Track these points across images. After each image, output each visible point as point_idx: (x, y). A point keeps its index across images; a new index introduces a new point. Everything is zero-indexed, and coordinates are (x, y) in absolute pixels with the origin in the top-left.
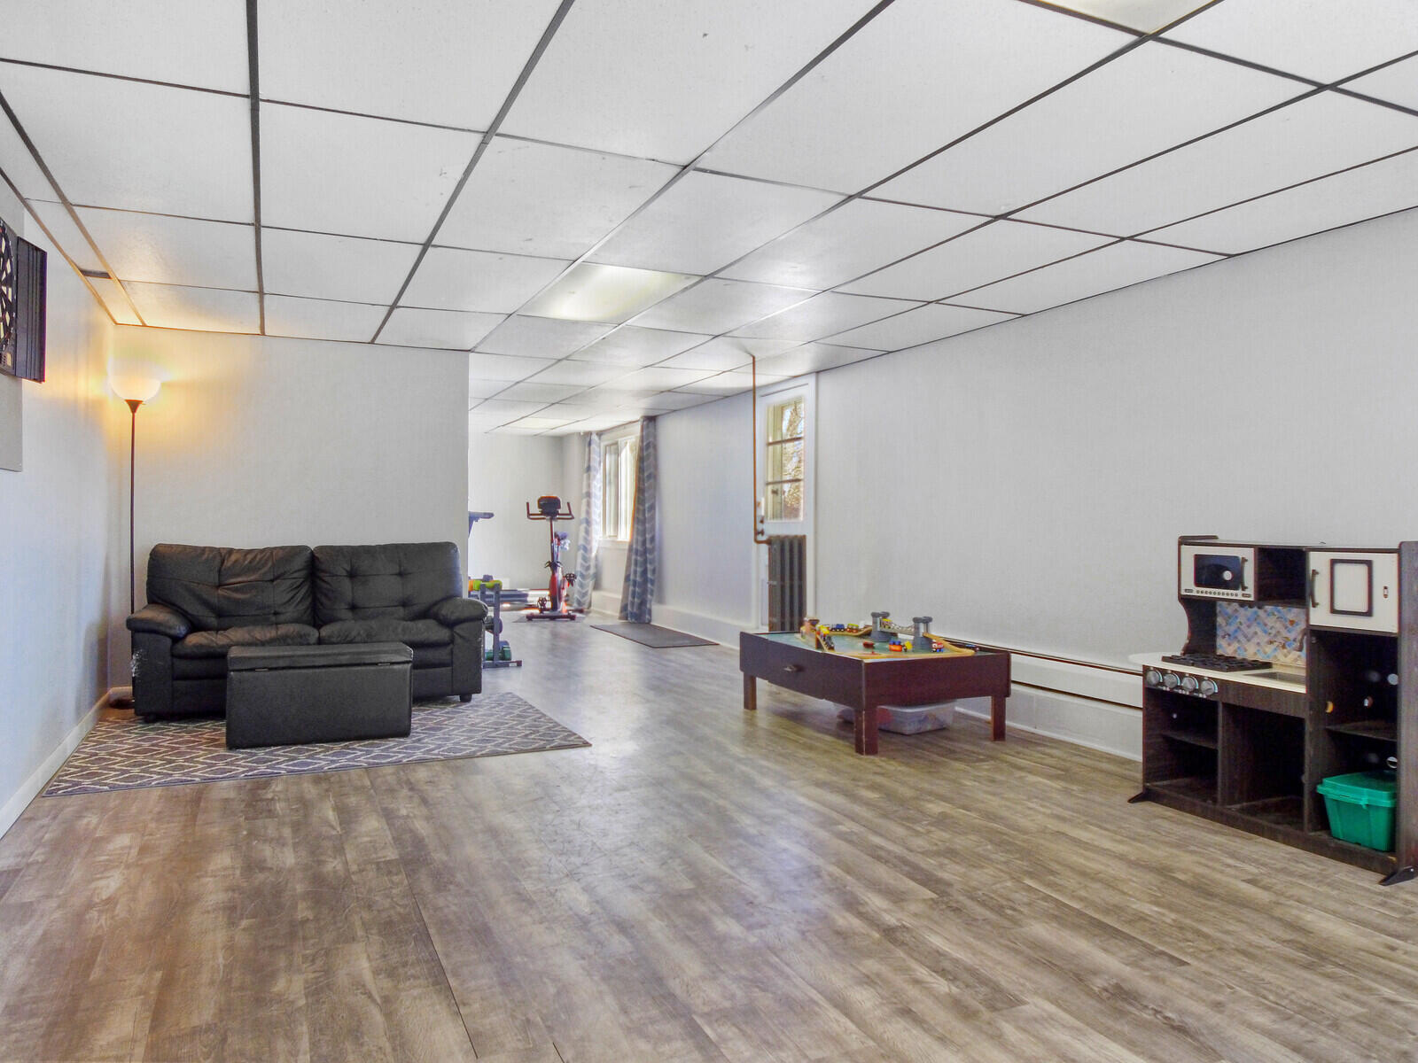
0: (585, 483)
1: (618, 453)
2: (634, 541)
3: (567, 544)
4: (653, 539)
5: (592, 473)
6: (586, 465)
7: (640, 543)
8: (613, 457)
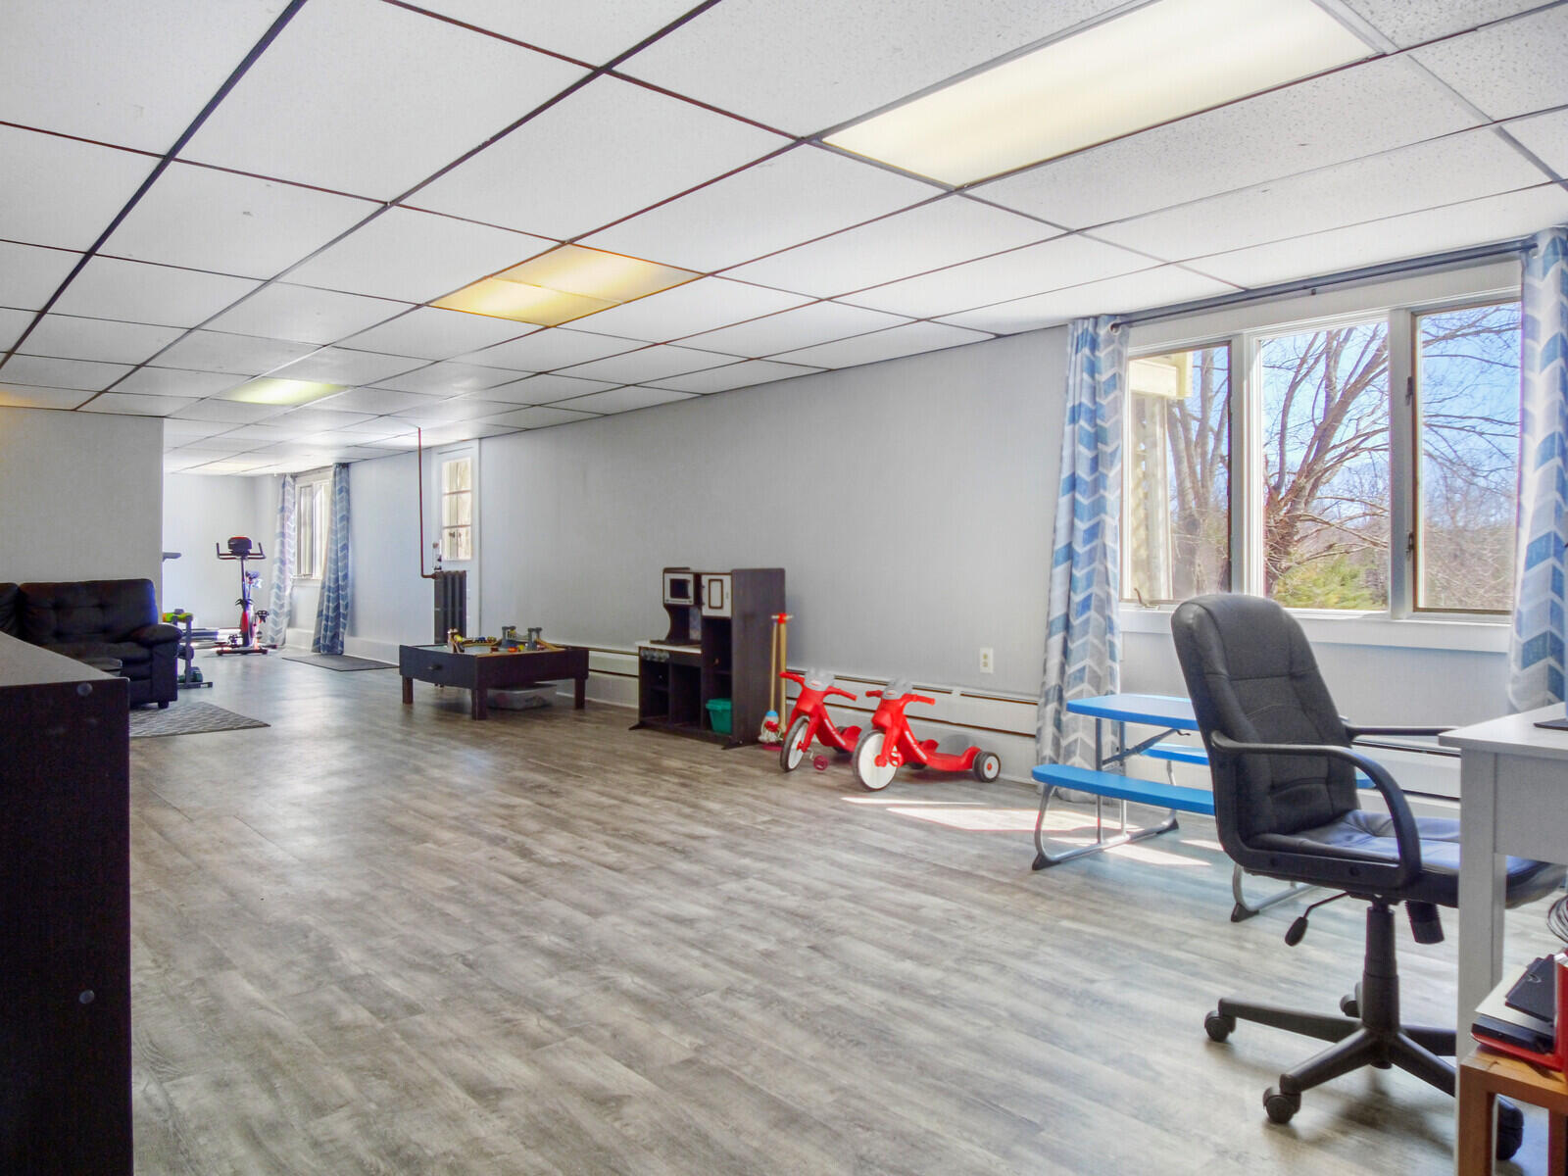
0: (278, 524)
1: (313, 496)
2: (327, 580)
3: (259, 583)
4: (346, 576)
5: (287, 514)
6: (280, 507)
7: (332, 580)
8: (308, 498)
